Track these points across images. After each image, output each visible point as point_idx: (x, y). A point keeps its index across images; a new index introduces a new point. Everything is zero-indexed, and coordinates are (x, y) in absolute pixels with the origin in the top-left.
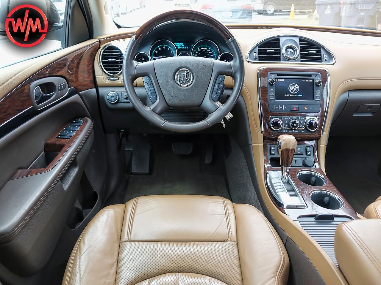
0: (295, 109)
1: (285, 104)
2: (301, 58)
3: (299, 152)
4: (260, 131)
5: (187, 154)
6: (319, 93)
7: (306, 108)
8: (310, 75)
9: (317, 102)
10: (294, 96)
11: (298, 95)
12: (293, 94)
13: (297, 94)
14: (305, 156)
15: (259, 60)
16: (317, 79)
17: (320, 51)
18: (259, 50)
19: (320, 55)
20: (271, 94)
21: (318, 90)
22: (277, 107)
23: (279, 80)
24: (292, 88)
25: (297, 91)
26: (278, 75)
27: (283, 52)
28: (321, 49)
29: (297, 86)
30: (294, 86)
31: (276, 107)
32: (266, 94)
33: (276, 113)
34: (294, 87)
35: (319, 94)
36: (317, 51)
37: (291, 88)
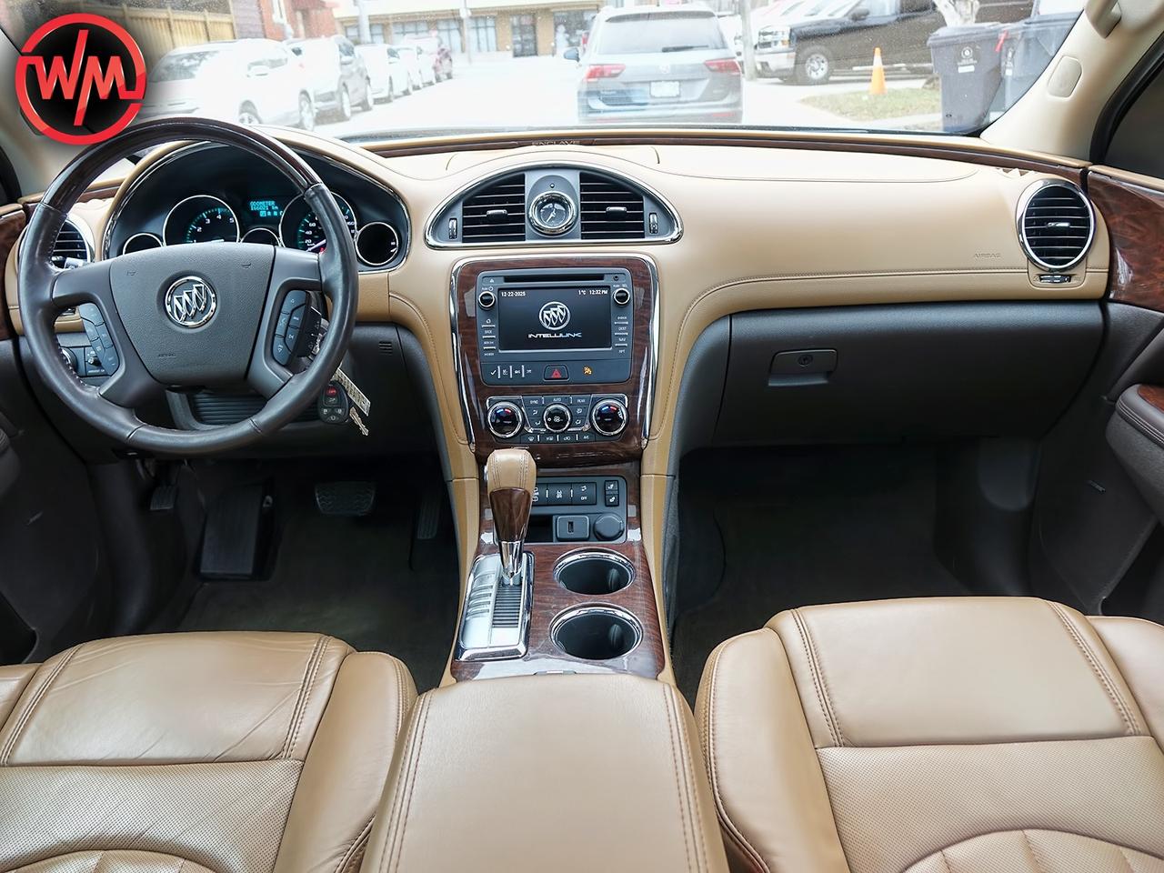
0: (556, 374)
1: (529, 362)
2: (584, 227)
3: (583, 498)
4: (463, 442)
5: (360, 515)
6: (625, 325)
7: (588, 371)
8: (600, 277)
9: (621, 351)
10: (555, 336)
11: (568, 335)
12: (552, 332)
13: (563, 331)
14: (600, 507)
15: (464, 240)
16: (618, 286)
17: (641, 207)
18: (465, 212)
19: (641, 216)
20: (488, 334)
21: (622, 318)
22: (504, 371)
23: (511, 294)
24: (548, 315)
25: (564, 322)
26: (506, 281)
27: (531, 216)
28: (644, 198)
29: (562, 309)
30: (555, 309)
31: (502, 372)
32: (474, 335)
33: (503, 389)
34: (555, 312)
35: (624, 328)
36: (629, 207)
37: (545, 316)
